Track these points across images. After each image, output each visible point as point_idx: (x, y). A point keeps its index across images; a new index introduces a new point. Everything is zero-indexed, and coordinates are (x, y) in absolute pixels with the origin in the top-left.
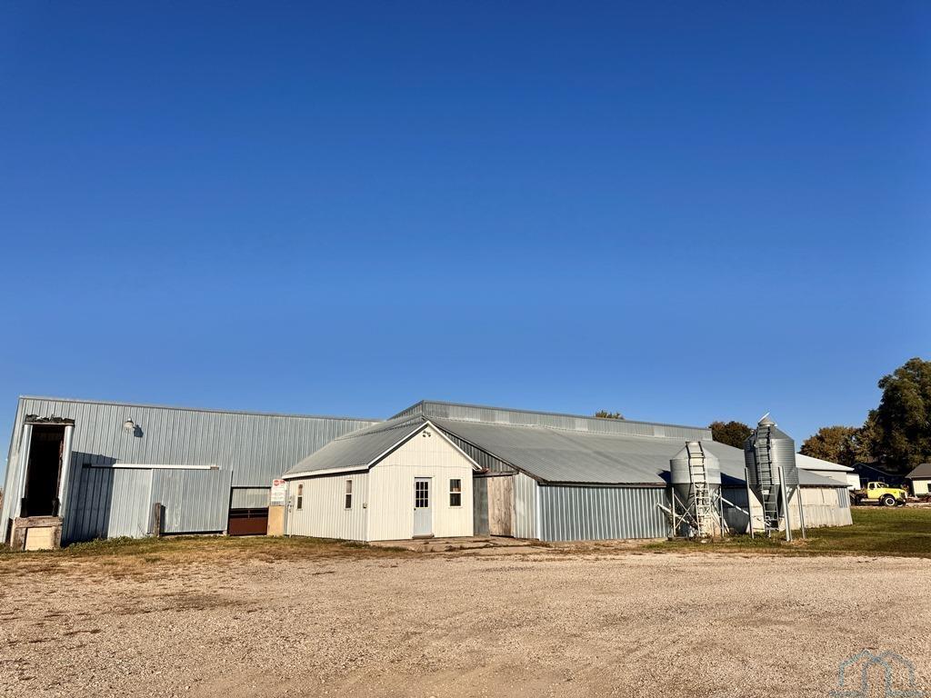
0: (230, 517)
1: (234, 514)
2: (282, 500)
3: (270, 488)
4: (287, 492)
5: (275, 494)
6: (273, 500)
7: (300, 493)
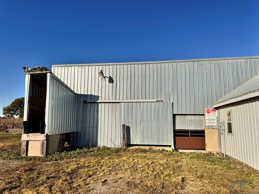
0: (175, 136)
1: (177, 134)
2: (215, 124)
3: (203, 115)
4: (218, 118)
5: (209, 119)
6: (207, 124)
7: (229, 120)
